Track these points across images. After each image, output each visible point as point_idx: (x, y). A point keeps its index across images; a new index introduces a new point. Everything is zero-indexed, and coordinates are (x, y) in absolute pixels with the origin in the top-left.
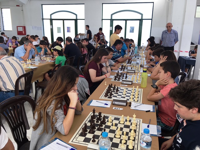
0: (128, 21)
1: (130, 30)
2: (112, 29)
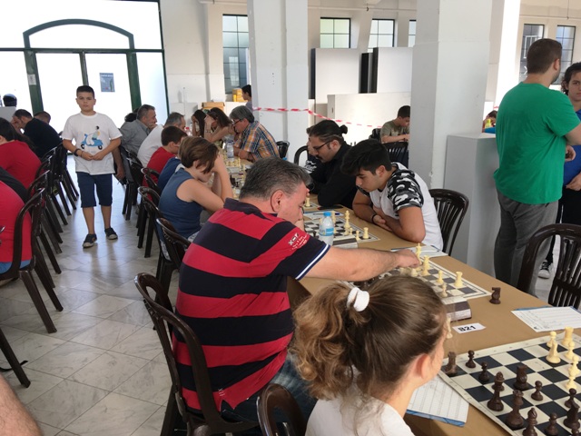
0: (88, 56)
1: (102, 84)
2: (35, 84)
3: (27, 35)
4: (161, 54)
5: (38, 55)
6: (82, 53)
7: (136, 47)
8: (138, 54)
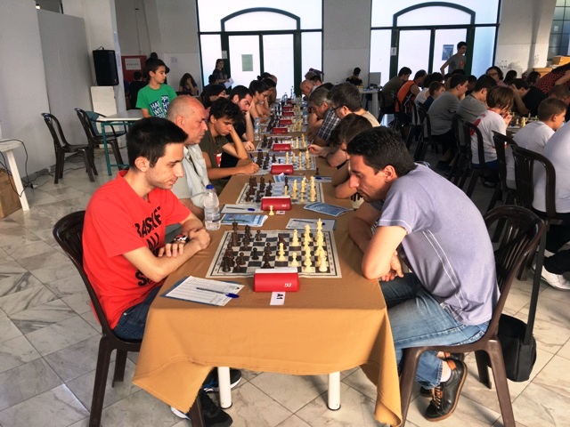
0: (437, 31)
1: (443, 53)
2: (395, 54)
3: (396, 16)
4: (495, 28)
5: (401, 32)
6: (433, 29)
7: (476, 23)
8: (477, 28)
